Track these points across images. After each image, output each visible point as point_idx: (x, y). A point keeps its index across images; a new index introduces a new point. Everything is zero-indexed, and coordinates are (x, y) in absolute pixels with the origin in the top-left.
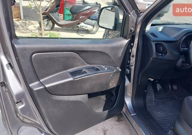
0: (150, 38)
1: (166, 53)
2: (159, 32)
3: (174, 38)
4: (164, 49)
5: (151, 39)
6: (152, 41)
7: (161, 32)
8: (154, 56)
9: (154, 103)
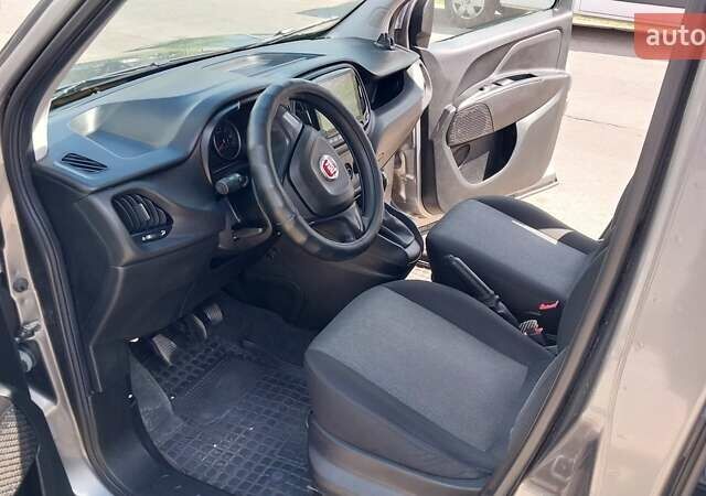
0: (78, 184)
1: (170, 220)
2: (91, 136)
3: (172, 146)
4: (153, 206)
5: (85, 188)
6: (93, 193)
7: (100, 134)
8: (129, 253)
9: (177, 419)
